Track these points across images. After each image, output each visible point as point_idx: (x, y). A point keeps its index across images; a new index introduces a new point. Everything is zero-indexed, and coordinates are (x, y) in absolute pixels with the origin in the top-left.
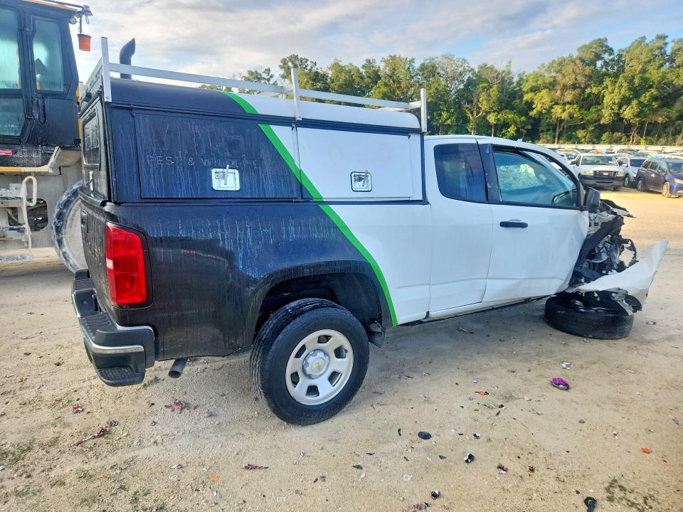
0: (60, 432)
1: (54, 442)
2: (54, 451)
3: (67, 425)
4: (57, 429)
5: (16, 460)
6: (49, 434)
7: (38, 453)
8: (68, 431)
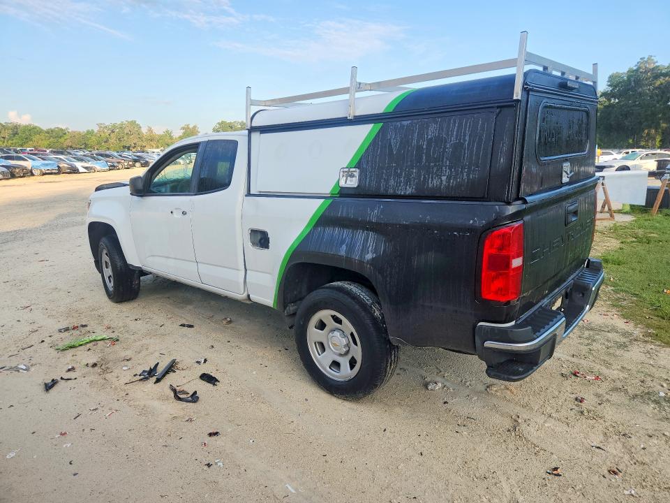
0: (607, 393)
1: (616, 389)
2: (619, 385)
3: (598, 395)
4: (608, 397)
5: (648, 393)
6: (615, 397)
7: (631, 391)
8: (600, 391)
